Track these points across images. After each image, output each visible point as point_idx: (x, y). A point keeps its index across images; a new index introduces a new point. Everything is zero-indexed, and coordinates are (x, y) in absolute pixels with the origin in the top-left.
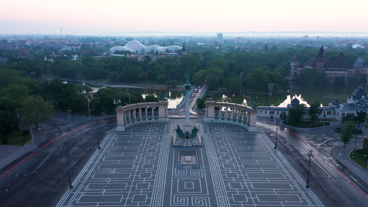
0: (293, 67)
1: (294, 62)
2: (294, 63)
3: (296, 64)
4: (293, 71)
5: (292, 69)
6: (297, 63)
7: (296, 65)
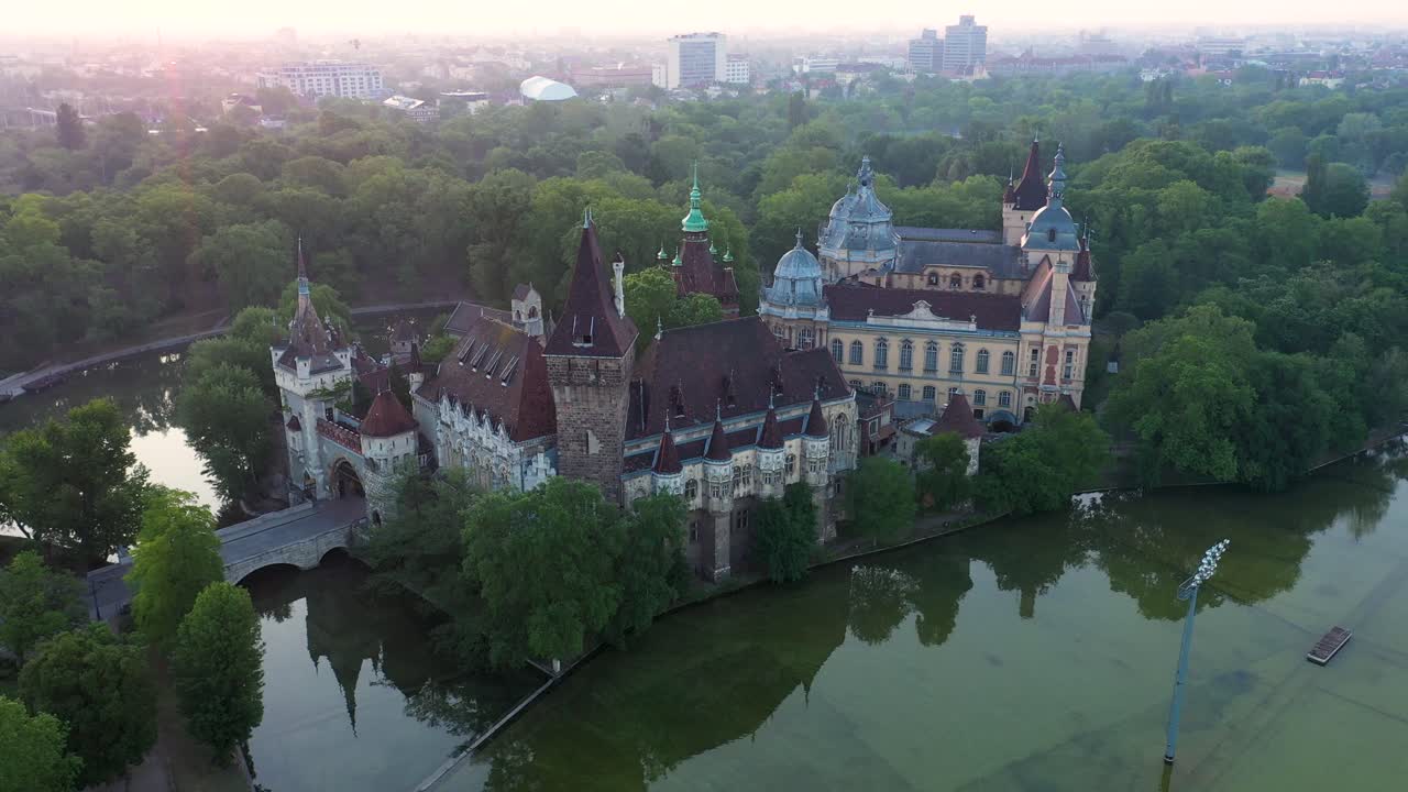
0: (309, 415)
1: (303, 367)
2: (313, 373)
3: (329, 380)
4: (313, 450)
5: (296, 425)
6: (340, 367)
7: (330, 387)
